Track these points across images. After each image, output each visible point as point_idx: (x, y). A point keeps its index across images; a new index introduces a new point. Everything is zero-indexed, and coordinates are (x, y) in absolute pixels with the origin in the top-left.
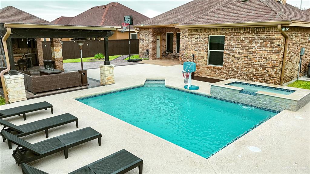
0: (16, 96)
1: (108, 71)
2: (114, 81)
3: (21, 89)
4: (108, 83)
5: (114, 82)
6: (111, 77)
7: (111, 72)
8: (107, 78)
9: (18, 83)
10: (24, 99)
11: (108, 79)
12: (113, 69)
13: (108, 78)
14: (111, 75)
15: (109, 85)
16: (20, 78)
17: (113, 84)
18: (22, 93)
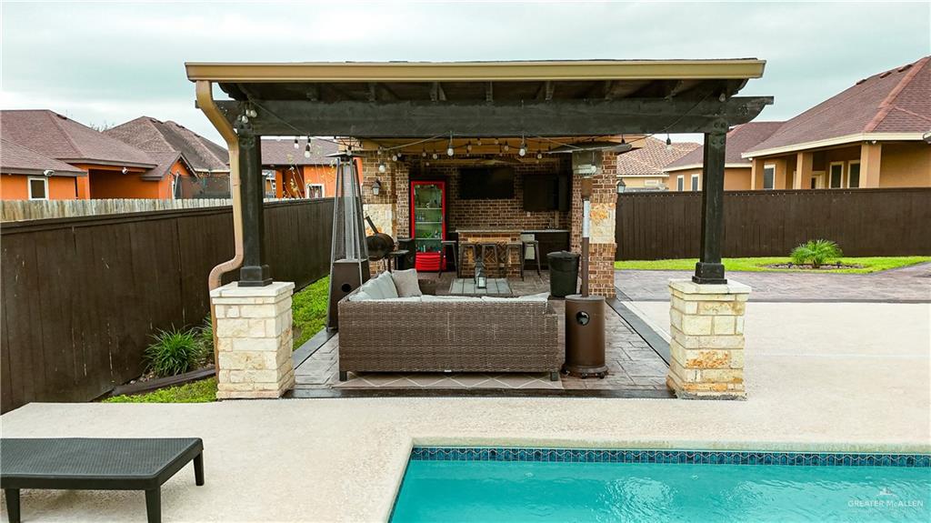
0: (241, 374)
1: (706, 322)
2: (738, 380)
3: (260, 348)
4: (699, 387)
5: (738, 386)
6: (720, 355)
7: (724, 323)
8: (692, 356)
9: (250, 321)
10: (267, 394)
11: (698, 364)
12: (738, 312)
13: (701, 358)
14: (724, 343)
15: (703, 398)
16: (259, 301)
17: (734, 398)
18: (261, 367)
